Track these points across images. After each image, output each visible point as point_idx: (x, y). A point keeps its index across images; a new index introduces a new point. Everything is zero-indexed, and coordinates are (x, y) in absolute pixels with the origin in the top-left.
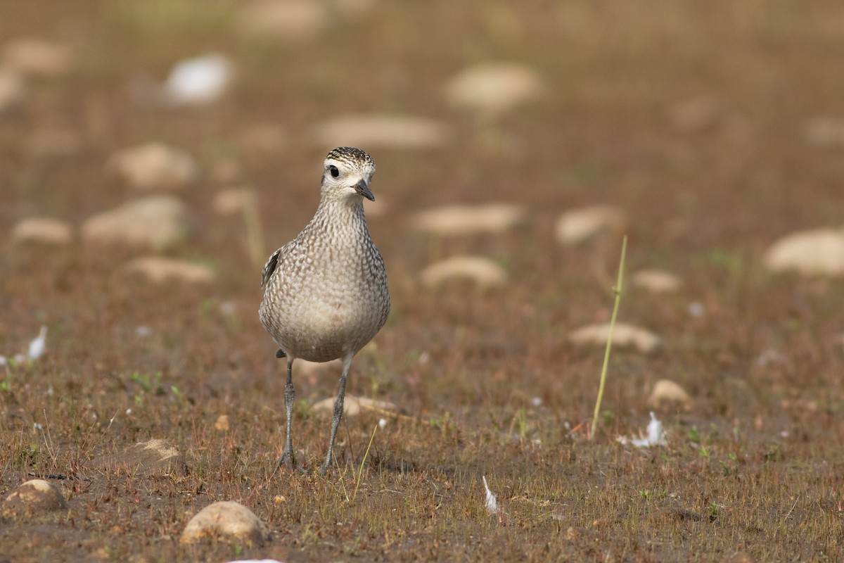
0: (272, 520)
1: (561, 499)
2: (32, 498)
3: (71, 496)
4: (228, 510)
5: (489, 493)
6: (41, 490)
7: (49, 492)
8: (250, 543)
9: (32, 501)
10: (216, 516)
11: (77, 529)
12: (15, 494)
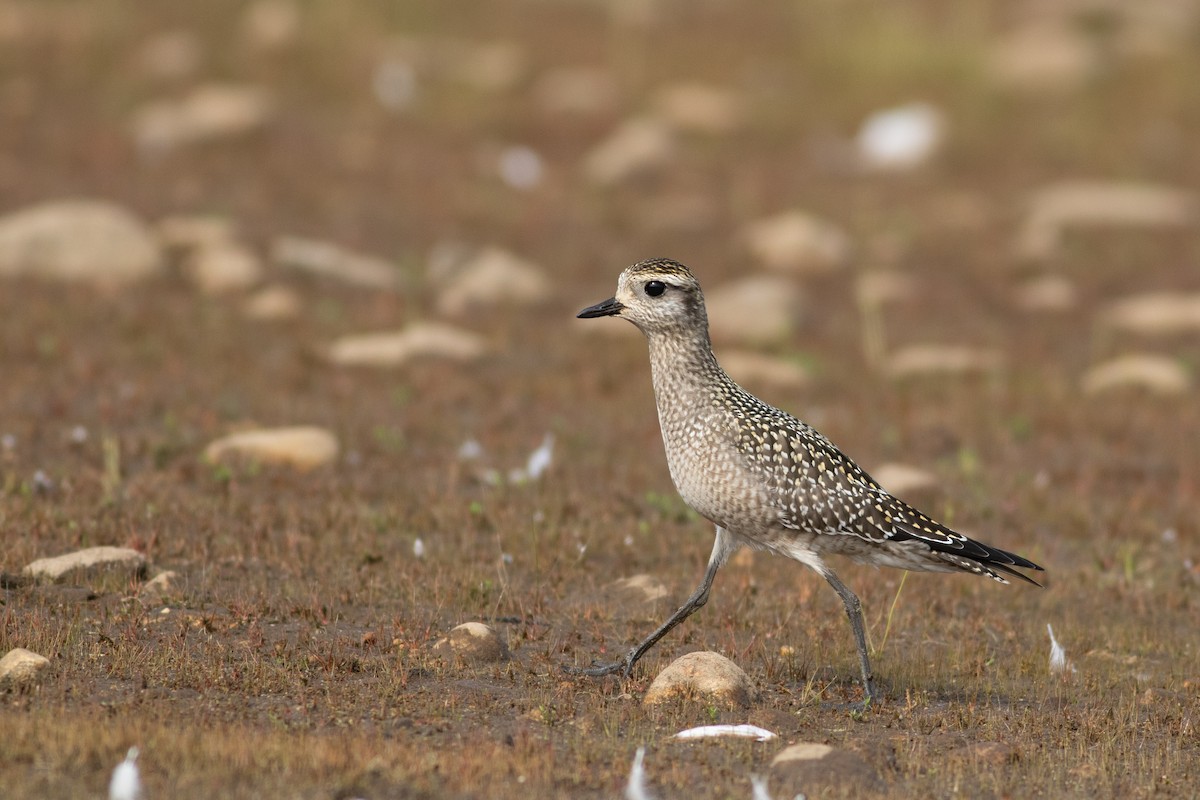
0: (769, 675)
1: (1152, 655)
2: (465, 645)
3: (518, 643)
4: (705, 662)
5: (1054, 644)
6: (478, 635)
7: (488, 637)
8: (731, 704)
9: (465, 649)
10: (690, 670)
11: (516, 685)
12: (445, 640)
